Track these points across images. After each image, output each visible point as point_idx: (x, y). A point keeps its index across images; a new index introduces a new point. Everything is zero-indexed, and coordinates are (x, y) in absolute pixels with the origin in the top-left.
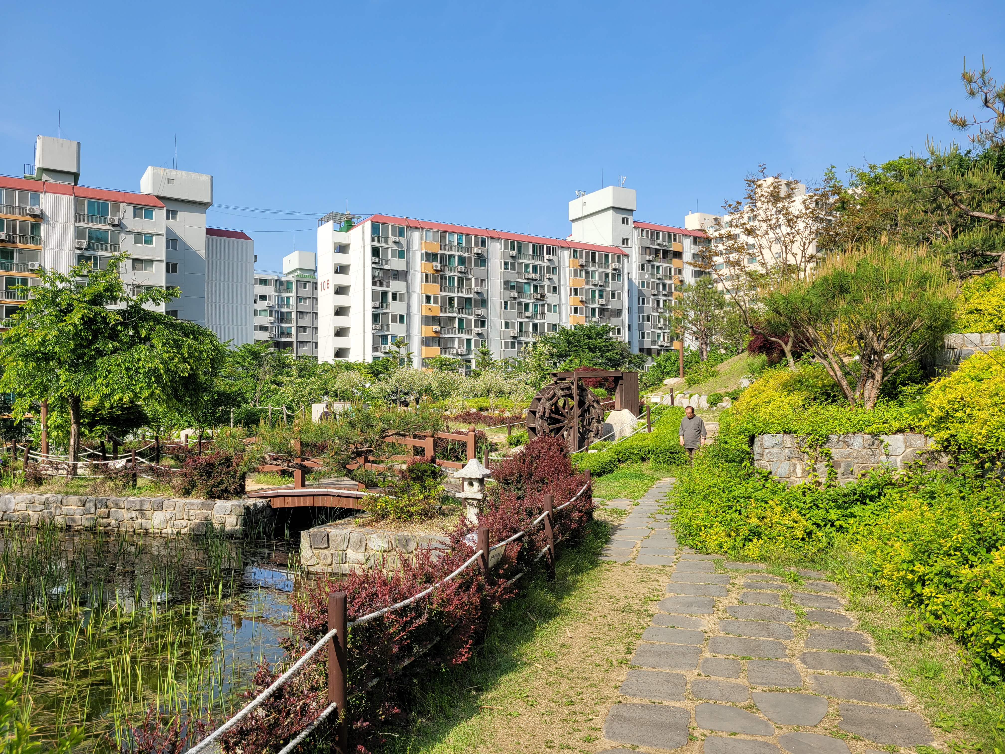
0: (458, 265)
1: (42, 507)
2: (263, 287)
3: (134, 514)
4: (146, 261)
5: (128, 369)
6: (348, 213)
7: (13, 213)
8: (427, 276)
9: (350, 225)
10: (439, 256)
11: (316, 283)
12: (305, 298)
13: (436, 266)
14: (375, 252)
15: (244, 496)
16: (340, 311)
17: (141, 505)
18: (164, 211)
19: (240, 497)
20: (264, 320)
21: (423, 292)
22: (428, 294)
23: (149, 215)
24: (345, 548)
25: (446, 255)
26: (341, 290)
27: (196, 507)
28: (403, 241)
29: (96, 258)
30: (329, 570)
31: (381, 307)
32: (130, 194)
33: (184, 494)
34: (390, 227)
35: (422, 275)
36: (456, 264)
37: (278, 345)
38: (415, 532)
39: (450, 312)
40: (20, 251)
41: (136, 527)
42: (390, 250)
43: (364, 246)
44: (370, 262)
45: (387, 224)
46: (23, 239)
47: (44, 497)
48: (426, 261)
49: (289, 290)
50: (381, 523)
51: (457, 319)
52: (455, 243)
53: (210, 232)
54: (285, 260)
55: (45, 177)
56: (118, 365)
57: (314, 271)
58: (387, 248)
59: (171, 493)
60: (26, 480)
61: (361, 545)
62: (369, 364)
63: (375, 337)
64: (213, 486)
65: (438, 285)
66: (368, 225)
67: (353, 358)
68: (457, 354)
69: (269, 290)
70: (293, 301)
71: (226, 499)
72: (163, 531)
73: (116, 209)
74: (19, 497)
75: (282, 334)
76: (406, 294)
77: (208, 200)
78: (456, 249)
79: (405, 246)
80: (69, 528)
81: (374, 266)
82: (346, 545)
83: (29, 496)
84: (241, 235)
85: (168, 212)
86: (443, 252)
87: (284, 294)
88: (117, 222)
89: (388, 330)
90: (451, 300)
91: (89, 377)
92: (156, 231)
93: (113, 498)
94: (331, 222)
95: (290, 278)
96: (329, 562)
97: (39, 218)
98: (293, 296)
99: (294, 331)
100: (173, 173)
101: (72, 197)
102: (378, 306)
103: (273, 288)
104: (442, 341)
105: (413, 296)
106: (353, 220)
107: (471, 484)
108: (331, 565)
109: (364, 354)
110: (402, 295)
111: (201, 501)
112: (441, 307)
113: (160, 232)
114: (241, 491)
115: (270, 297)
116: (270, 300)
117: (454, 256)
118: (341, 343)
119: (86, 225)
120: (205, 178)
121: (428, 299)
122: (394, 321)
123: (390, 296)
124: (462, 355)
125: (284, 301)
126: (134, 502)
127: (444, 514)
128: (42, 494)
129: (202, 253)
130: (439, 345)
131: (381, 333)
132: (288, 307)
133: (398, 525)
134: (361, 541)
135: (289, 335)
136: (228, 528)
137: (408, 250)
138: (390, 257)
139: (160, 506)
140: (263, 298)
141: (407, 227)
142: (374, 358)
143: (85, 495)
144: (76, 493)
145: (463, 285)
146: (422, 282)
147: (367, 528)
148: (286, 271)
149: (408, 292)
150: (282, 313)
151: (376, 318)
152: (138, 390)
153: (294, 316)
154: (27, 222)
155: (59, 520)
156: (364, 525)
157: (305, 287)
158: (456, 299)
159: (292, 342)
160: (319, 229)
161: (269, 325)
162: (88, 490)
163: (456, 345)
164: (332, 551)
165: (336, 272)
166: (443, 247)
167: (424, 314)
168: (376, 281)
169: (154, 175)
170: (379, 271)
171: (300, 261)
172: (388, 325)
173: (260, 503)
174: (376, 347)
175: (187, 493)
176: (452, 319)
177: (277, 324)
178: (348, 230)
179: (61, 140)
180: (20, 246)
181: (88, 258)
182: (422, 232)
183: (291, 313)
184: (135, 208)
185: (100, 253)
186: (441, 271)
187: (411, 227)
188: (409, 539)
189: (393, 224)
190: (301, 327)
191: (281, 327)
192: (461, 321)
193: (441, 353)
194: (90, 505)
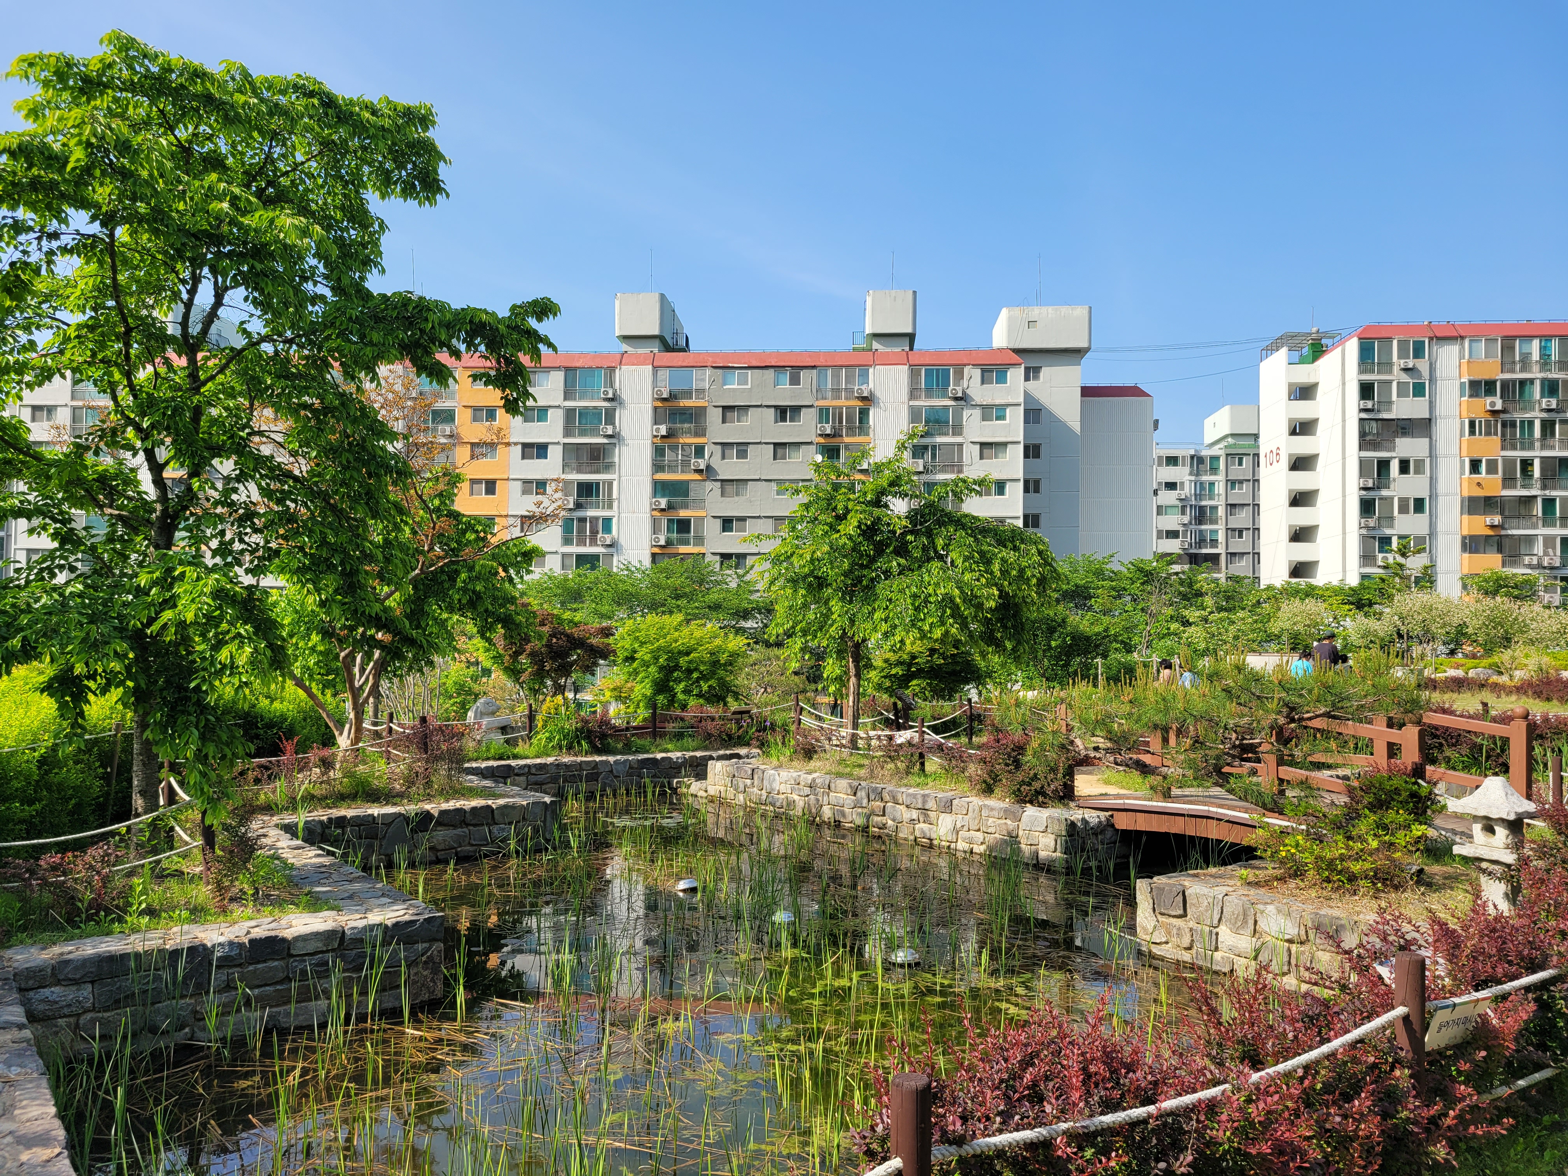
0: (1542, 396)
1: (807, 791)
2: (1172, 468)
3: (915, 814)
4: (997, 444)
5: (915, 596)
6: (1314, 330)
7: (839, 398)
8: (1472, 424)
9: (1318, 350)
10: (1498, 385)
11: (1258, 455)
12: (1241, 482)
13: (1493, 404)
14: (1366, 390)
15: (1072, 804)
16: (1300, 499)
17: (924, 802)
18: (1021, 370)
19: (1066, 806)
20: (1173, 521)
21: (1464, 453)
22: (1476, 456)
23: (1002, 378)
24: (1215, 922)
25: (1514, 381)
26: (1300, 463)
27: (996, 813)
28: (1423, 365)
29: (934, 447)
30: (1186, 957)
31: (1377, 487)
32: (977, 351)
33: (984, 791)
34: (1395, 343)
35: (1462, 424)
36: (1537, 395)
37: (1194, 559)
38: (1358, 913)
39: (1523, 487)
40: (847, 447)
41: (918, 834)
42: (1394, 385)
43: (1344, 384)
44: (1356, 410)
45: (1390, 339)
46: (851, 431)
47: (810, 777)
48: (1471, 396)
49: (1214, 470)
50: (1292, 883)
51: (1539, 500)
52: (1536, 356)
53: (1087, 392)
54: (1208, 422)
55: (876, 345)
56: (902, 591)
57: (1256, 436)
58: (1390, 382)
59: (966, 786)
60: (795, 752)
61: (1245, 921)
62: (1351, 589)
63: (1366, 540)
64: (1023, 783)
65: (1496, 440)
66: (1352, 347)
67: (1322, 578)
68: (1540, 566)
69: (1181, 474)
70: (1220, 488)
71: (1042, 805)
72: (953, 846)
73: (960, 375)
74: (784, 774)
75: (1201, 542)
76: (1428, 461)
77: (1084, 344)
78: (1536, 368)
79: (1426, 374)
80: (838, 824)
81: (1364, 415)
82: (1216, 917)
83: (795, 774)
84: (1135, 391)
85: (1027, 370)
86: (1507, 376)
87: (1206, 478)
88: (960, 395)
89: (1392, 526)
90: (1526, 464)
91: (866, 610)
92: (1011, 400)
93: (890, 787)
94: (1284, 351)
95: (1216, 451)
96: (1186, 942)
97: (868, 400)
98: (1219, 479)
99: (1221, 537)
100: (1035, 312)
101: (906, 367)
102: (1370, 485)
103: (1187, 469)
104: (1506, 543)
105: (1442, 463)
106: (1323, 341)
107: (1489, 829)
108: (1189, 948)
109: (1344, 571)
110: (1419, 463)
111: (1006, 803)
112: (1504, 479)
113: (1015, 401)
114: (1067, 795)
115: (1182, 483)
116: (1182, 489)
117: (1532, 381)
118: (1302, 552)
119: (923, 402)
120: (1081, 312)
121: (1475, 466)
122: (1403, 509)
123: (1395, 466)
124: (1552, 568)
125: (1204, 490)
126: (914, 796)
127: (1429, 885)
128: (809, 773)
129: (1076, 426)
130: (1500, 550)
131: (1378, 533)
132: (1211, 498)
133: (1325, 893)
134: (1245, 915)
135: (1214, 543)
136: (1043, 854)
137: (1432, 380)
138: (1394, 397)
139: (948, 807)
140: (1171, 486)
141: (1431, 339)
142: (1364, 577)
143: (859, 779)
144: (849, 776)
145: (1553, 434)
146: (1462, 435)
147: (1262, 891)
148: (1208, 440)
149: (1432, 455)
150: (1202, 509)
151: (1367, 507)
152: (927, 628)
153: (1221, 511)
154: (854, 407)
155: (827, 813)
156: (1257, 884)
157: (1240, 464)
158: (1537, 463)
159: (1218, 555)
160: (1263, 365)
161: (1181, 529)
162: (863, 772)
163: (1539, 548)
164: (1192, 924)
165: (1293, 432)
166: (1507, 364)
167: (1466, 494)
168: (1366, 441)
169: (1010, 319)
170: (1374, 424)
171: (1233, 420)
172: (1392, 518)
173: (1093, 817)
174: (1367, 558)
175: (988, 790)
176: (1529, 500)
177: (1193, 527)
178: (1315, 359)
179: (893, 292)
180: (847, 440)
181: (925, 448)
182: (1462, 345)
183: (1216, 508)
184: (983, 371)
185: (940, 440)
186: (1504, 411)
187: (1439, 339)
188: (1343, 926)
189: (1402, 337)
190: (1234, 530)
191: (1201, 531)
192: (1549, 503)
193: (1504, 565)
194: (862, 794)
